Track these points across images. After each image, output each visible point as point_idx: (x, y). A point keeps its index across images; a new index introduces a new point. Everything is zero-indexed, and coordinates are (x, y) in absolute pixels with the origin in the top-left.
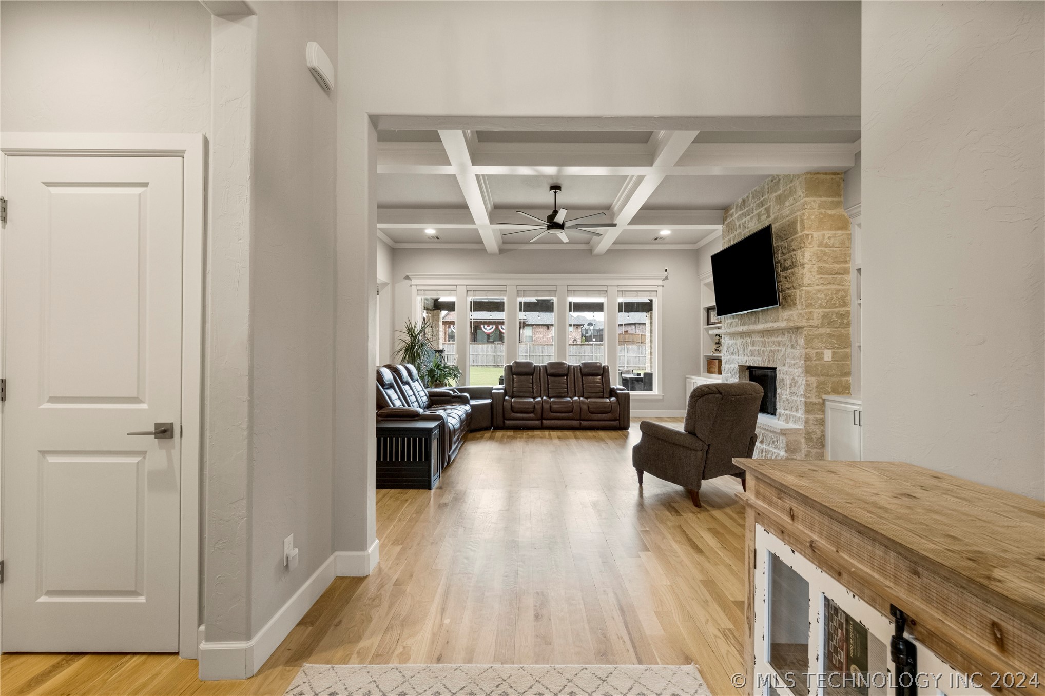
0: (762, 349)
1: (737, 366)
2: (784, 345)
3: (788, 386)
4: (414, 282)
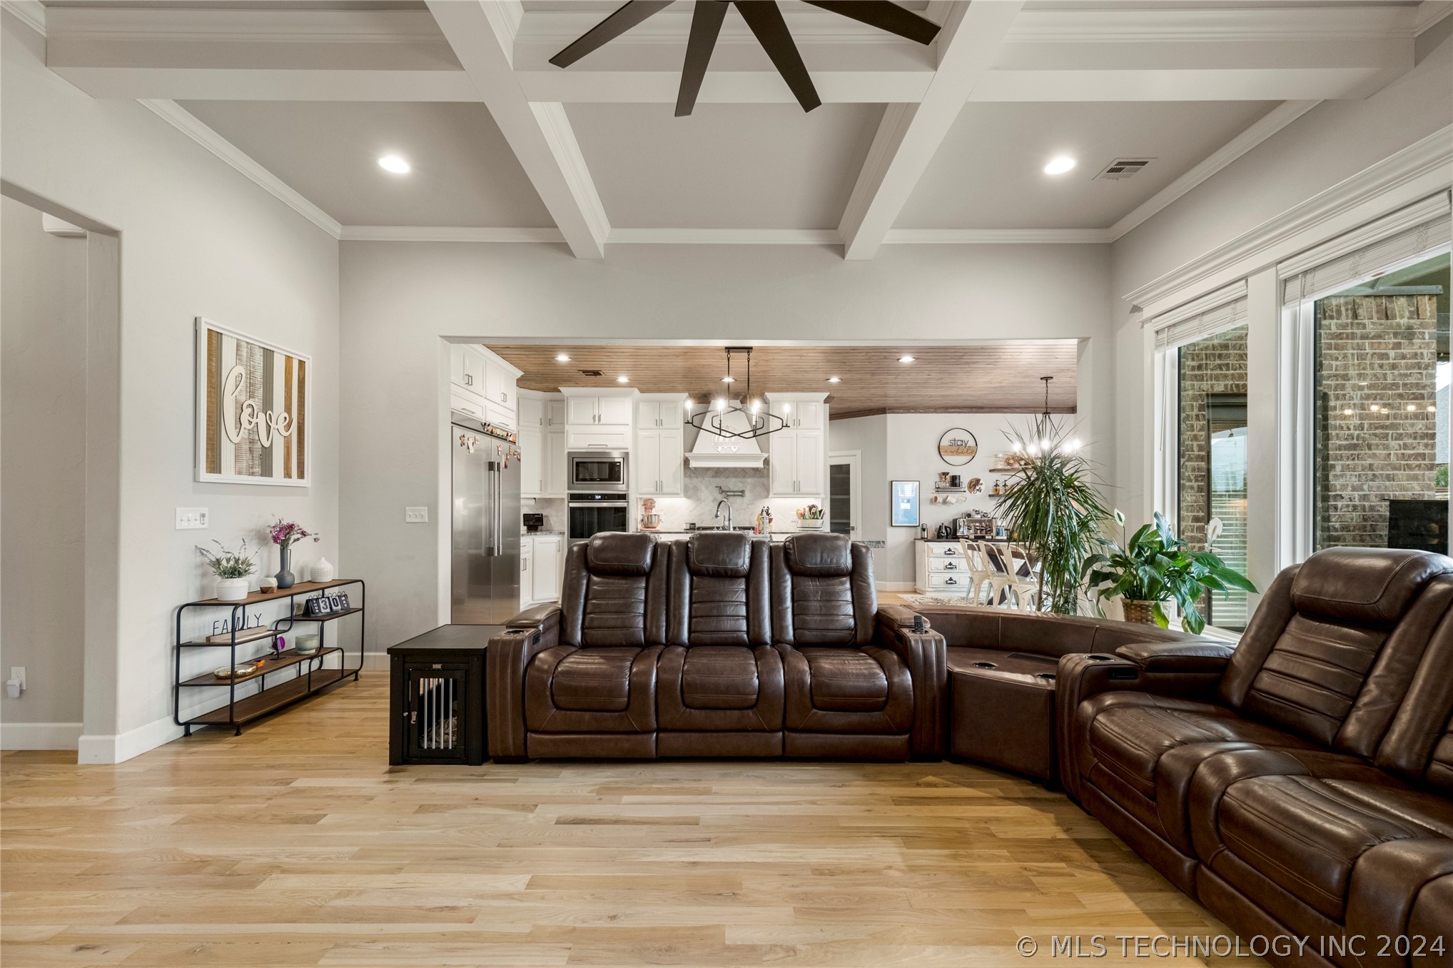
4: (1148, 312)
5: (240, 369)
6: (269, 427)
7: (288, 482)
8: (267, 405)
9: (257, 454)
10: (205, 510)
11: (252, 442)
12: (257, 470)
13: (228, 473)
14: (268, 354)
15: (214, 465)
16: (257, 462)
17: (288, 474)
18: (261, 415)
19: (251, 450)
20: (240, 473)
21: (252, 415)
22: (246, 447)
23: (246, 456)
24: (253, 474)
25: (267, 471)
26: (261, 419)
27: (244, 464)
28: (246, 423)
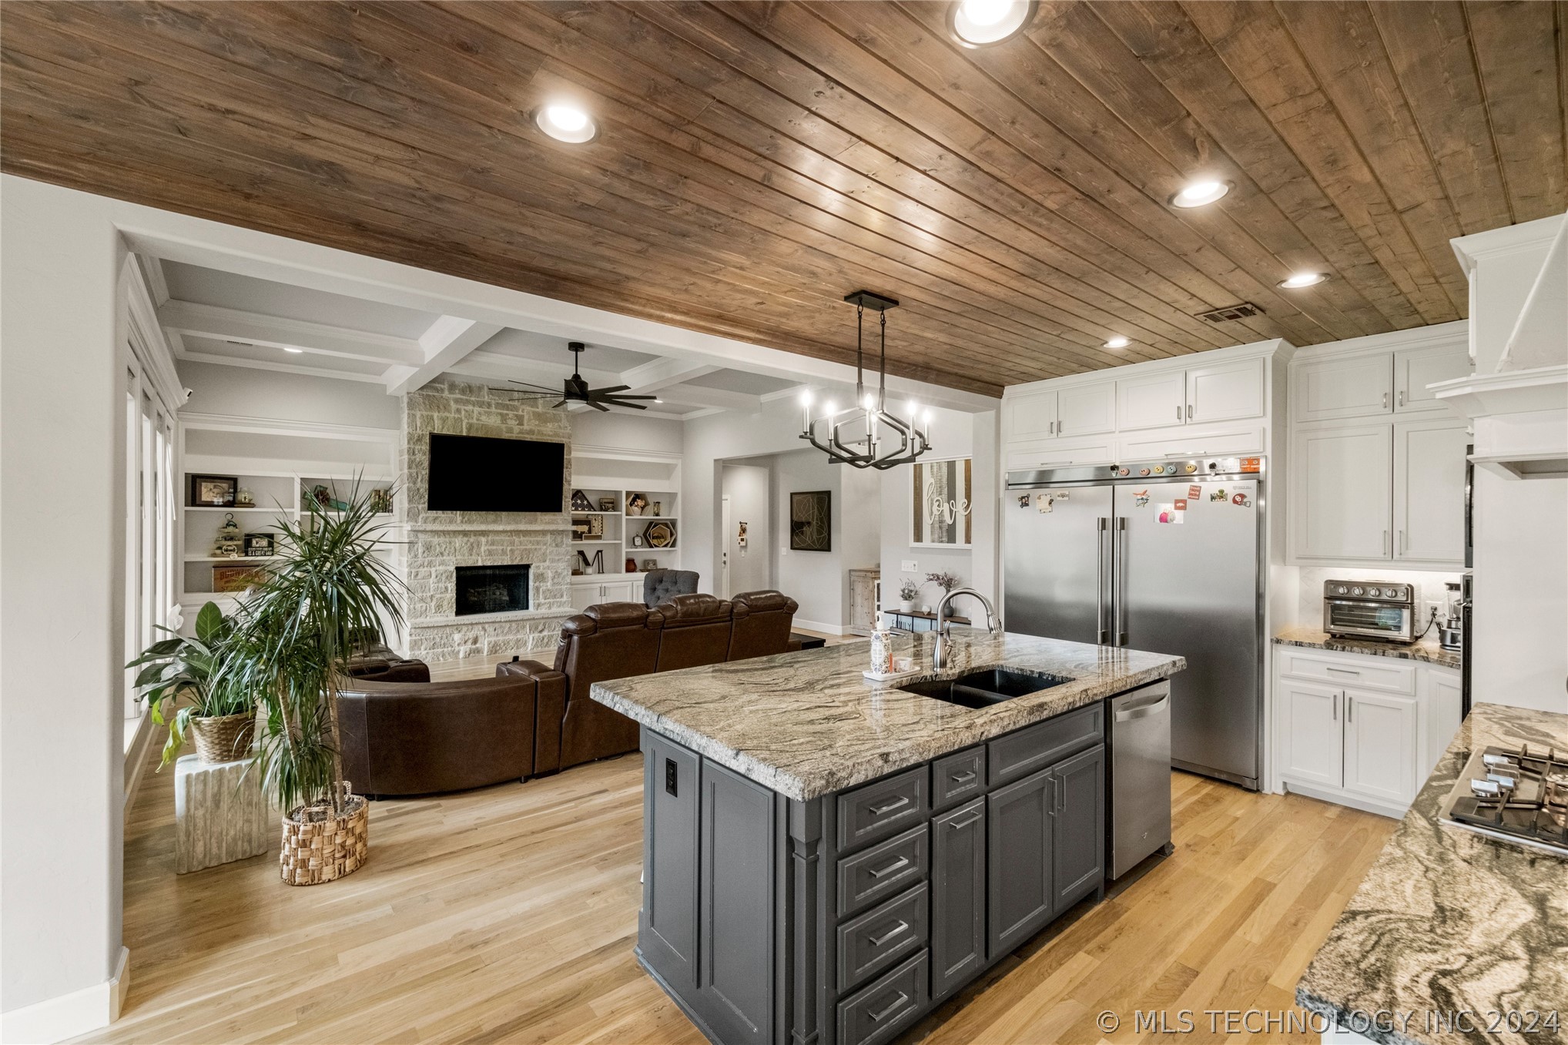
0: (509, 548)
1: (452, 568)
2: (545, 544)
3: (550, 579)
5: (933, 481)
6: (951, 511)
8: (951, 496)
9: (944, 529)
10: (916, 563)
11: (941, 522)
12: (945, 539)
13: (927, 542)
14: (951, 465)
15: (918, 537)
16: (945, 534)
18: (946, 505)
19: (940, 527)
20: (933, 541)
21: (939, 506)
22: (937, 526)
23: (937, 531)
24: (942, 542)
25: (952, 539)
26: (946, 507)
27: (936, 536)
28: (936, 512)
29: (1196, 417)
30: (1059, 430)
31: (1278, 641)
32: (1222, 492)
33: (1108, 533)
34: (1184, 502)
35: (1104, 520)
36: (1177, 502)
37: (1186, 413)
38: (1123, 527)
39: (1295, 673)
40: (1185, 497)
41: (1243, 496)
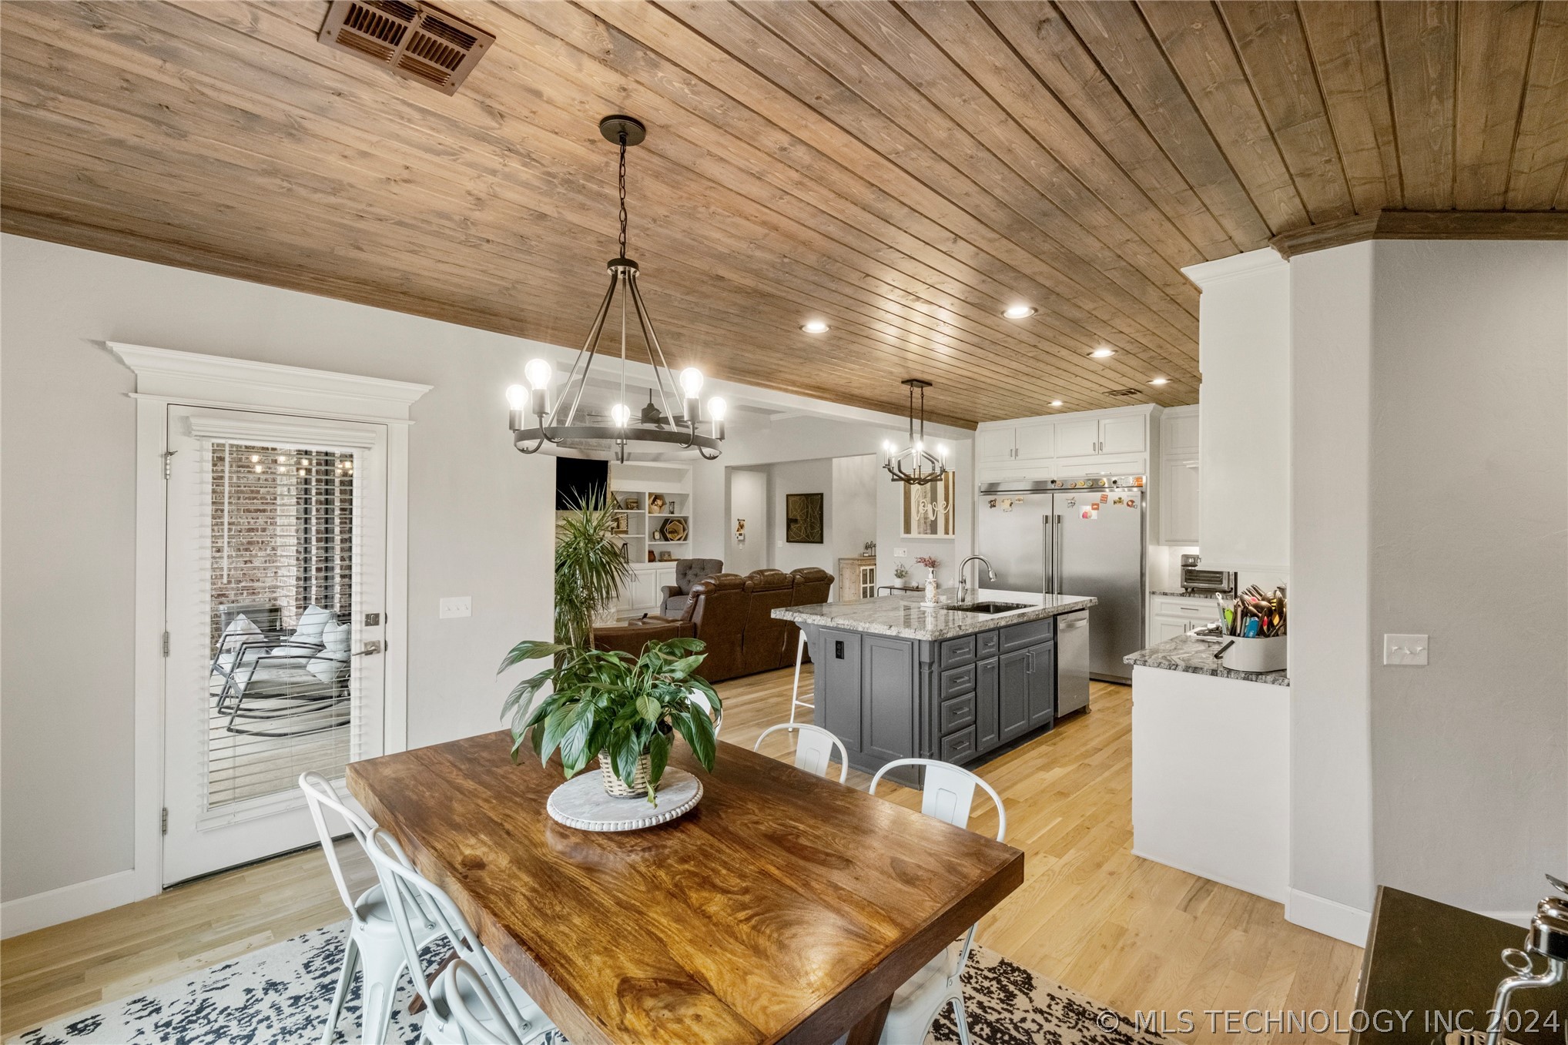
5: (919, 487)
6: (934, 510)
7: (946, 536)
8: (933, 501)
9: (928, 524)
10: (906, 549)
11: (926, 518)
12: (929, 531)
13: (914, 534)
15: (908, 530)
16: (928, 527)
17: (947, 532)
19: (925, 523)
20: (919, 533)
21: (924, 506)
22: (922, 521)
23: (923, 525)
24: (926, 533)
25: (934, 531)
26: (929, 507)
27: (922, 529)
28: (921, 511)
29: (1105, 450)
30: (1016, 455)
31: (1154, 593)
32: (1120, 498)
33: (1049, 525)
34: (1098, 505)
35: (1047, 517)
36: (1093, 505)
37: (1099, 447)
38: (1059, 522)
39: (1163, 612)
40: (1098, 502)
41: (1133, 502)
